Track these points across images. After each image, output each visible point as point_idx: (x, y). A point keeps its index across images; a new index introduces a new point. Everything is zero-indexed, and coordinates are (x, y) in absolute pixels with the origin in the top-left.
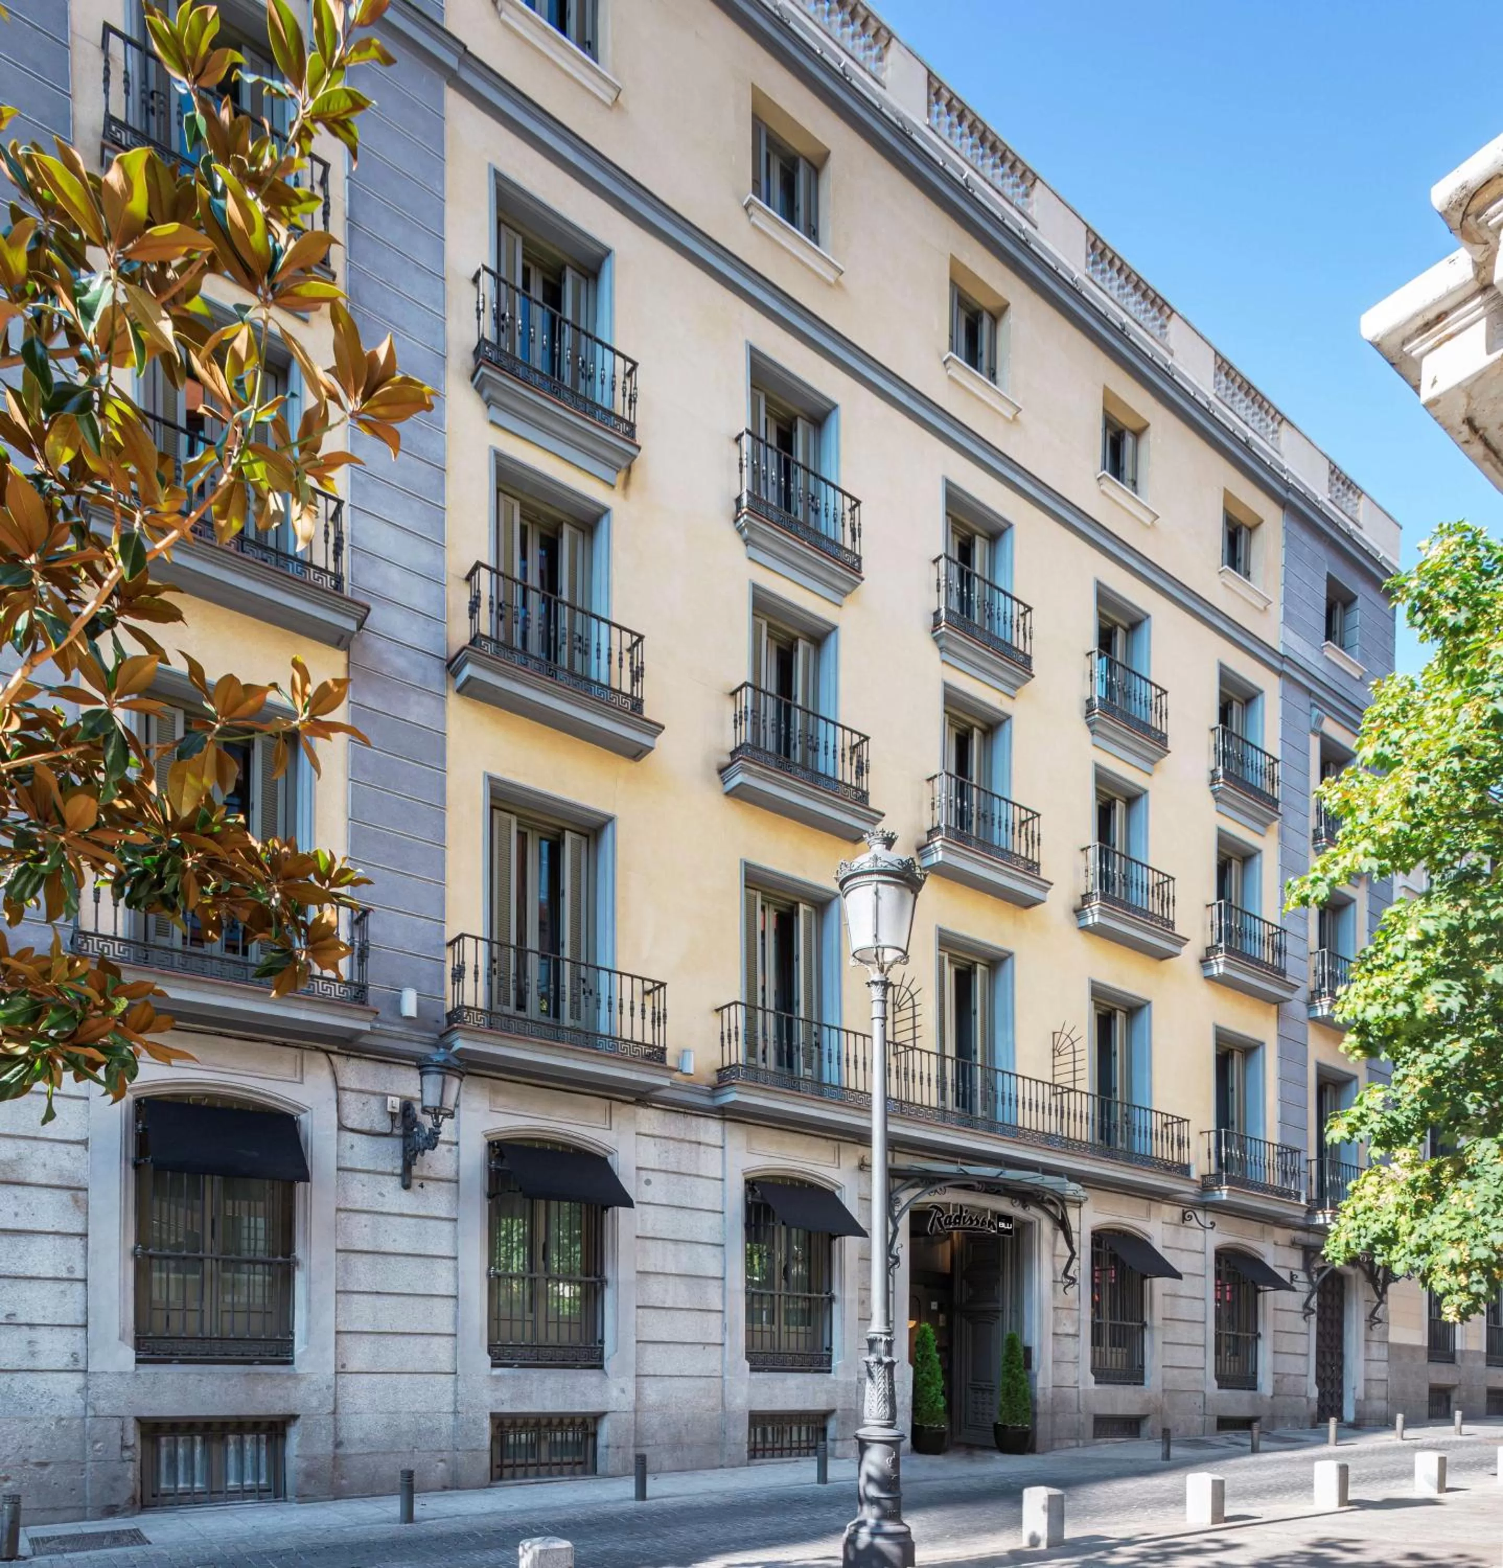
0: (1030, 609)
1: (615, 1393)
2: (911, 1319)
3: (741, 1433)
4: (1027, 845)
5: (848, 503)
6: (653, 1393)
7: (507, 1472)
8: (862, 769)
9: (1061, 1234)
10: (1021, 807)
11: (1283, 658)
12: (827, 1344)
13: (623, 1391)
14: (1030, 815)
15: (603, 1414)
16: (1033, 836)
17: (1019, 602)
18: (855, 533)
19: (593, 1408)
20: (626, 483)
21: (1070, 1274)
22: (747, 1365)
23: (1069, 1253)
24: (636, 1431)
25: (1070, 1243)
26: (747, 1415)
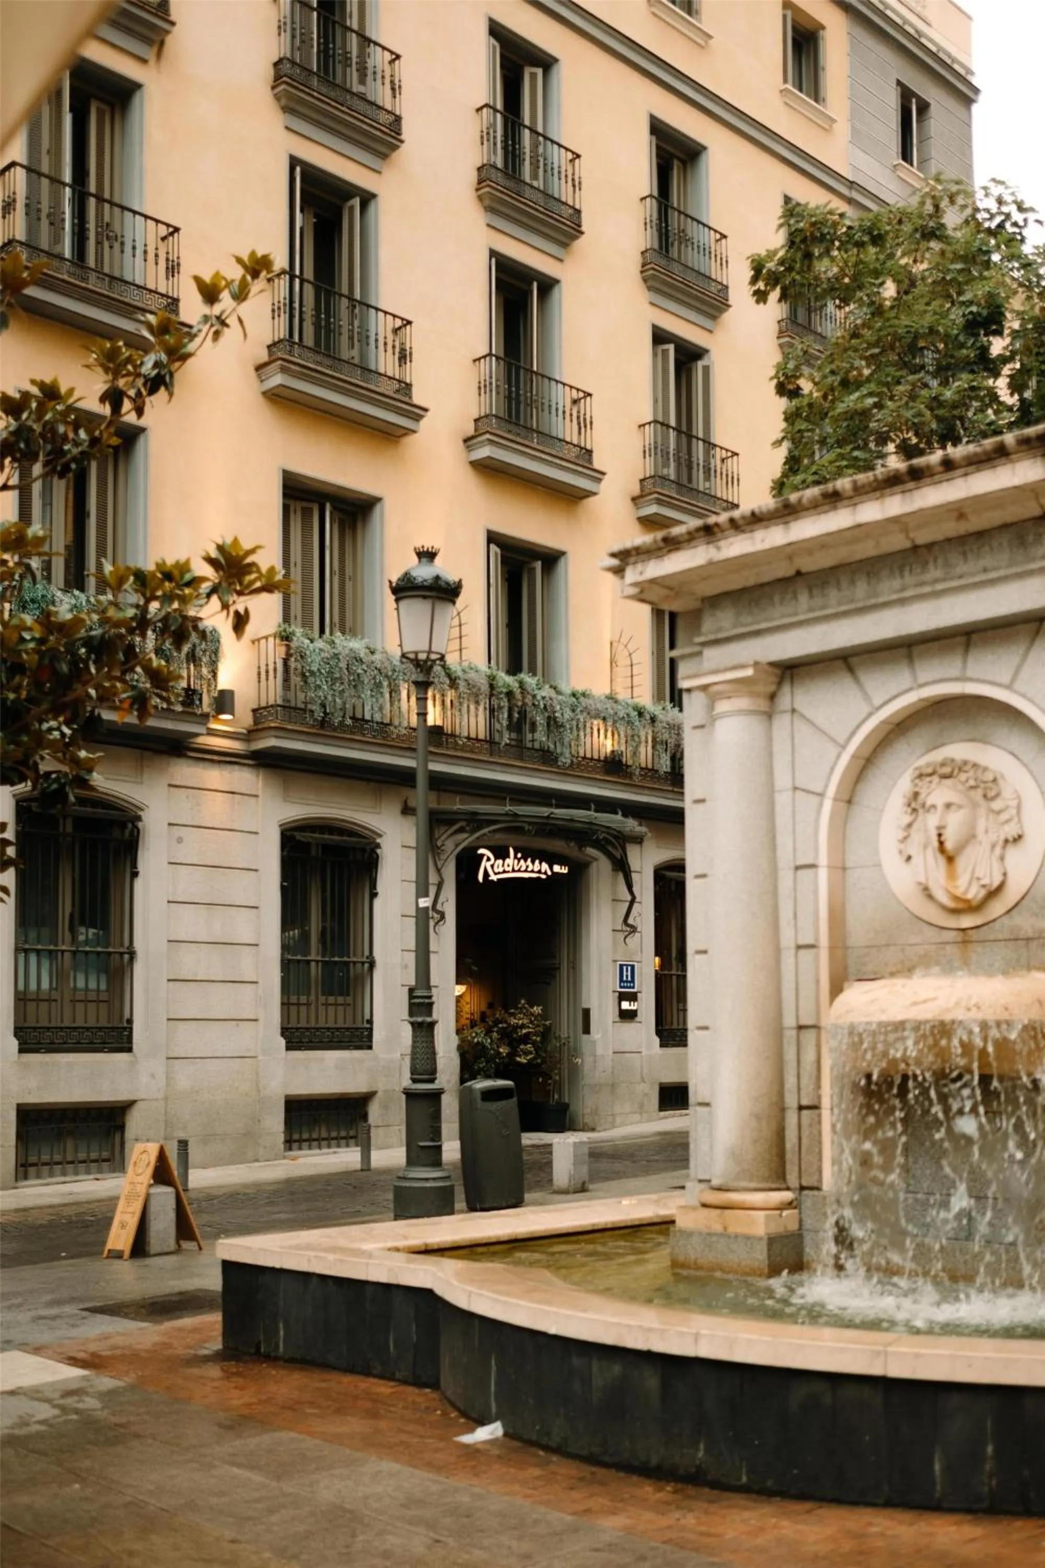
0: (578, 156)
1: (144, 1079)
2: (458, 983)
3: (276, 1122)
4: (580, 428)
5: (388, 56)
6: (185, 1077)
7: (32, 1170)
8: (405, 357)
9: (621, 877)
10: (571, 387)
11: (852, 184)
12: (367, 1017)
13: (153, 1076)
14: (581, 395)
15: (130, 1104)
16: (585, 420)
17: (567, 149)
18: (395, 90)
19: (122, 1096)
20: (159, 54)
21: (630, 921)
22: (283, 1042)
23: (629, 898)
24: (166, 1122)
25: (630, 886)
26: (283, 1101)
